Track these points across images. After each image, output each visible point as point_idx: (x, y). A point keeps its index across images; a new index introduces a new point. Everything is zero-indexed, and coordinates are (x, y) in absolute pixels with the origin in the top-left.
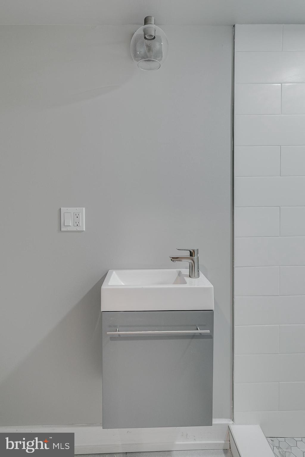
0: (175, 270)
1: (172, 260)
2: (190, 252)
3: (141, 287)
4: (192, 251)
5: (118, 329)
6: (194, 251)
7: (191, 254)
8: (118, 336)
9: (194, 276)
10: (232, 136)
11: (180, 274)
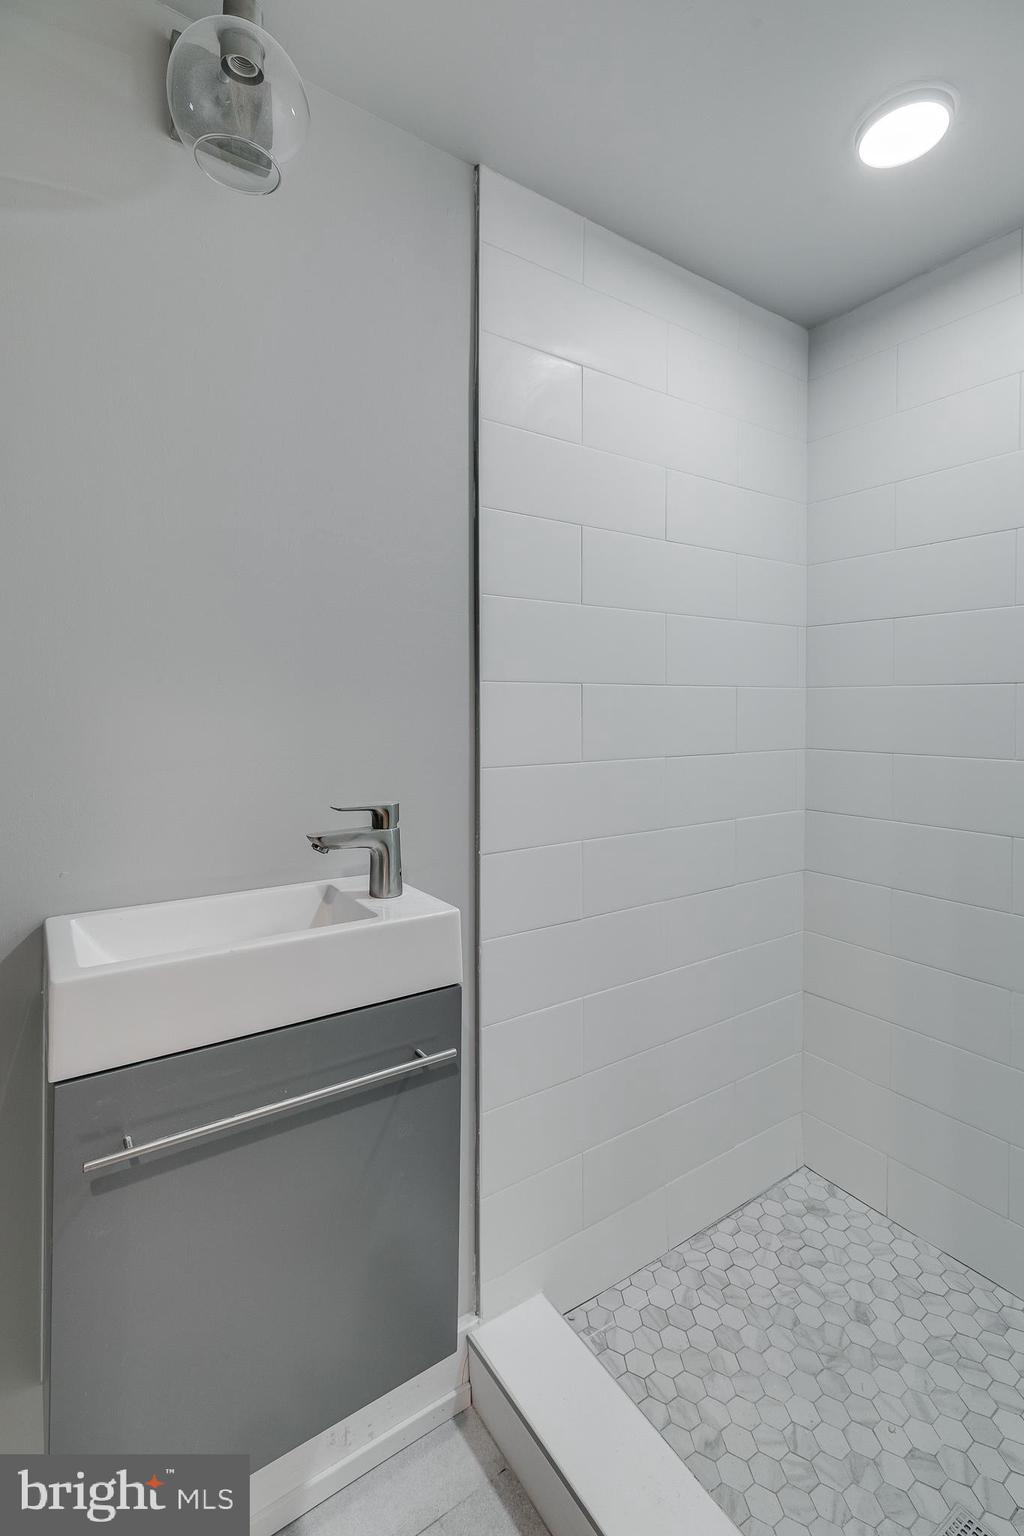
0: (312, 886)
1: (317, 846)
2: (375, 813)
3: (228, 951)
4: (380, 811)
5: (128, 1138)
6: (387, 812)
7: (379, 820)
8: (130, 1166)
9: (389, 891)
10: (473, 479)
11: (329, 894)
